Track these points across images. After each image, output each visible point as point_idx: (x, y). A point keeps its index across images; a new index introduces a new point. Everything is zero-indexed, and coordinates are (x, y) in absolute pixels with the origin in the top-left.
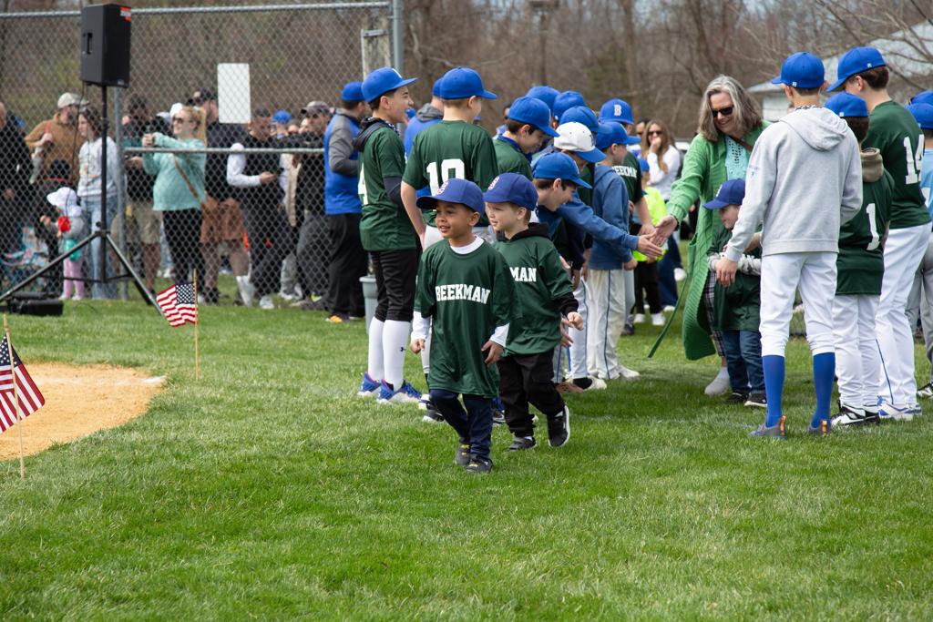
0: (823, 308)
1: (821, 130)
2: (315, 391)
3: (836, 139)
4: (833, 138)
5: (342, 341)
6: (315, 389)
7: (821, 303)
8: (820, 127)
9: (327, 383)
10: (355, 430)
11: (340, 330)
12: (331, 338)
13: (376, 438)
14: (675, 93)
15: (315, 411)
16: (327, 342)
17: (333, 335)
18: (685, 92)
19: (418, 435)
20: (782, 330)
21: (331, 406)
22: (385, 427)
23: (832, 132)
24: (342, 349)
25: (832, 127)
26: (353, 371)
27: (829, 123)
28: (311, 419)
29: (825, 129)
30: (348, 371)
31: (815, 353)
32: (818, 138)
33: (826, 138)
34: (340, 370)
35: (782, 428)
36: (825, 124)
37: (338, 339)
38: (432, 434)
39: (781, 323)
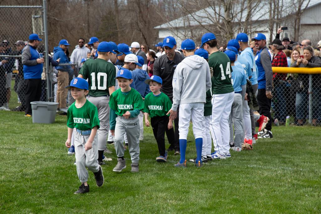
0: (198, 123)
1: (195, 63)
2: (22, 149)
3: (200, 64)
4: (199, 64)
5: (28, 125)
6: (21, 148)
7: (197, 122)
8: (195, 62)
9: (26, 145)
10: (39, 167)
11: (26, 119)
12: (24, 124)
13: (46, 170)
14: (132, 30)
15: (23, 159)
16: (23, 125)
17: (24, 122)
18: (135, 30)
19: (62, 169)
20: (186, 130)
21: (29, 156)
22: (50, 166)
23: (198, 62)
24: (28, 128)
25: (199, 61)
26: (34, 139)
27: (197, 60)
28: (23, 163)
29: (196, 62)
30: (32, 139)
31: (196, 138)
32: (195, 65)
33: (197, 65)
34: (30, 139)
35: (185, 164)
36: (196, 60)
37: (26, 124)
38: (66, 168)
39: (186, 128)
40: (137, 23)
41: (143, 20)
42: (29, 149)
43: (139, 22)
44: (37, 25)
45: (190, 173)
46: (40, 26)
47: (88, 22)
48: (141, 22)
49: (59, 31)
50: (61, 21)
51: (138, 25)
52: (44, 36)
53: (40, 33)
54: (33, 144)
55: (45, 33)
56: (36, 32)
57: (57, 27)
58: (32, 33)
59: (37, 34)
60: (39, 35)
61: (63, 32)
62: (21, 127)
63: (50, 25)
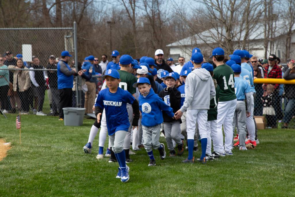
0: (204, 125)
2: (56, 147)
5: (61, 127)
8: (204, 74)
9: (59, 144)
10: (70, 162)
13: (76, 165)
14: (148, 48)
15: (57, 155)
16: (56, 127)
17: (57, 125)
18: (150, 48)
20: (193, 131)
21: (61, 153)
22: (79, 161)
23: (207, 75)
24: (61, 130)
26: (66, 139)
28: (57, 159)
30: (64, 139)
31: (202, 138)
32: (204, 77)
33: (206, 77)
35: (193, 160)
39: (193, 129)
40: (152, 41)
41: (157, 39)
42: (62, 147)
43: (153, 41)
44: (68, 44)
45: (196, 167)
46: (71, 44)
47: (111, 41)
48: (154, 40)
49: (86, 49)
50: (88, 41)
51: (152, 43)
52: (74, 53)
53: (71, 51)
54: (65, 143)
55: (75, 51)
56: (68, 49)
57: (85, 45)
58: (65, 50)
59: (69, 51)
60: (70, 51)
61: (90, 50)
62: (55, 129)
63: (79, 44)
